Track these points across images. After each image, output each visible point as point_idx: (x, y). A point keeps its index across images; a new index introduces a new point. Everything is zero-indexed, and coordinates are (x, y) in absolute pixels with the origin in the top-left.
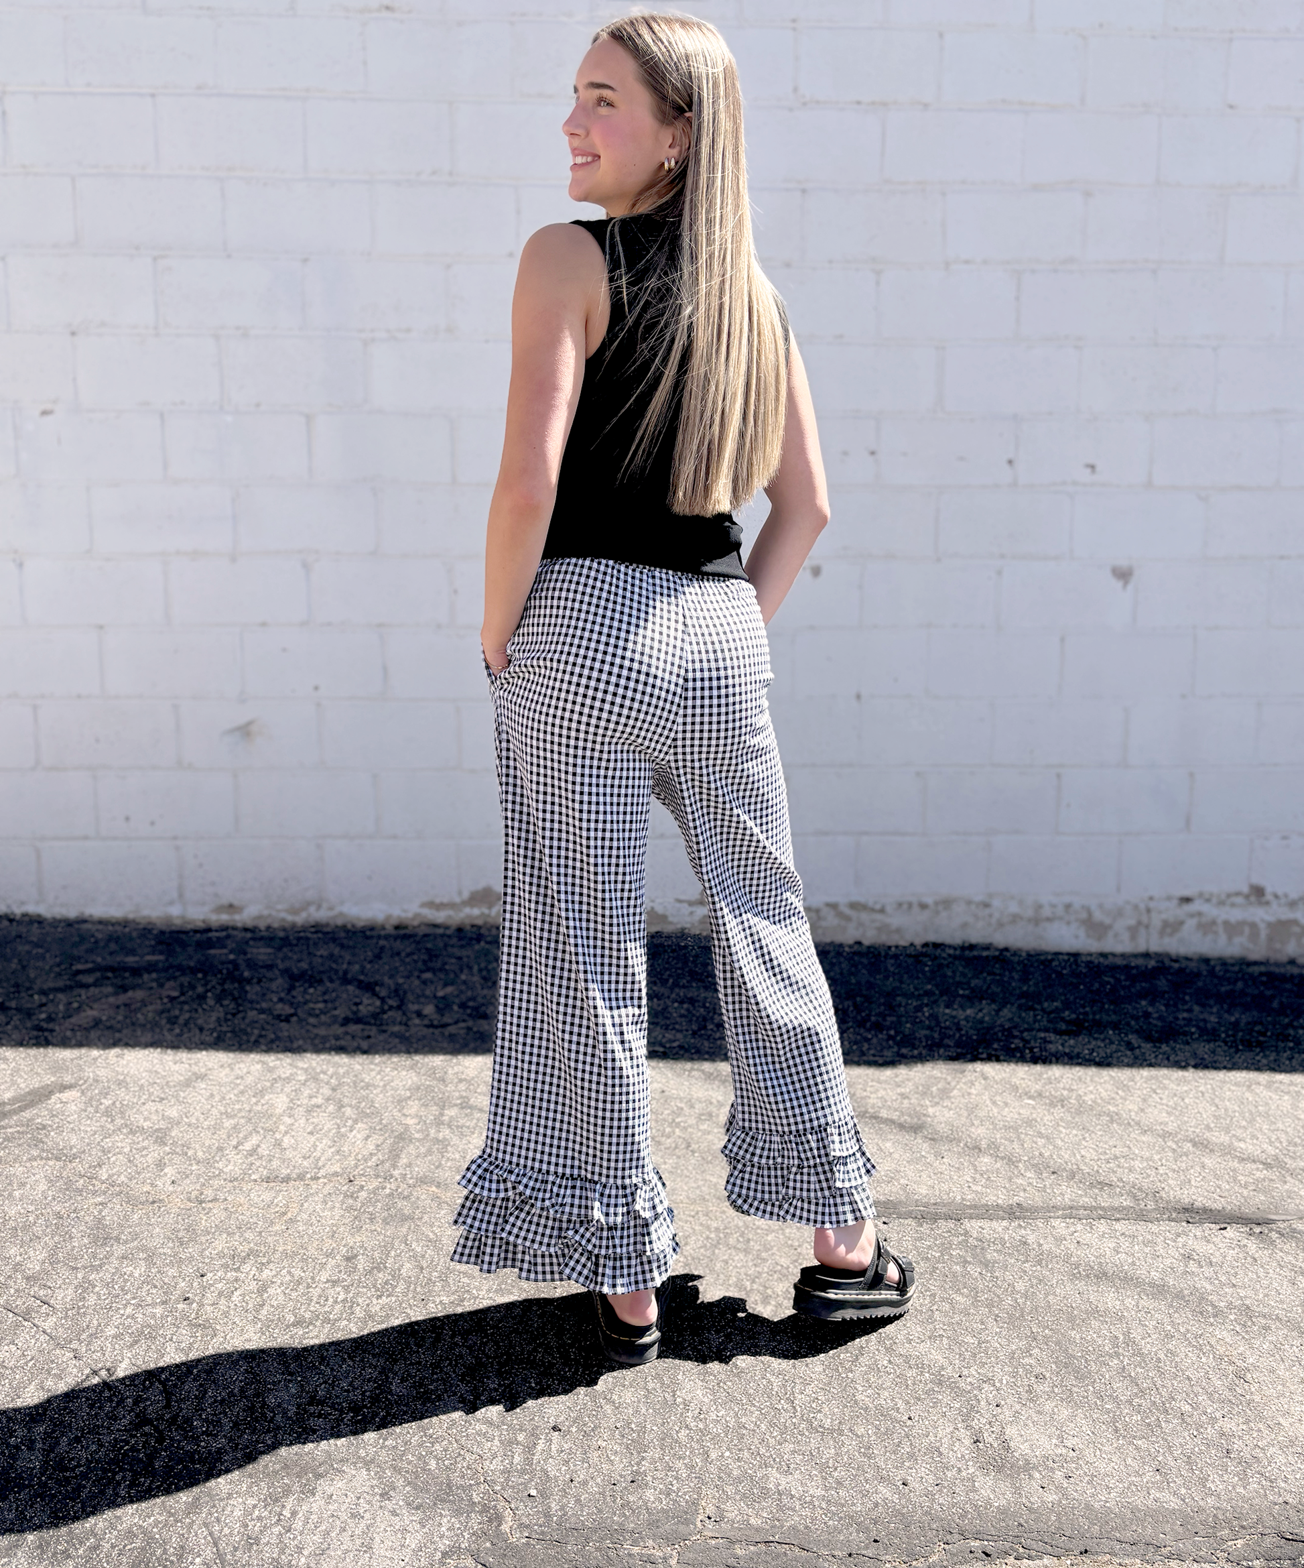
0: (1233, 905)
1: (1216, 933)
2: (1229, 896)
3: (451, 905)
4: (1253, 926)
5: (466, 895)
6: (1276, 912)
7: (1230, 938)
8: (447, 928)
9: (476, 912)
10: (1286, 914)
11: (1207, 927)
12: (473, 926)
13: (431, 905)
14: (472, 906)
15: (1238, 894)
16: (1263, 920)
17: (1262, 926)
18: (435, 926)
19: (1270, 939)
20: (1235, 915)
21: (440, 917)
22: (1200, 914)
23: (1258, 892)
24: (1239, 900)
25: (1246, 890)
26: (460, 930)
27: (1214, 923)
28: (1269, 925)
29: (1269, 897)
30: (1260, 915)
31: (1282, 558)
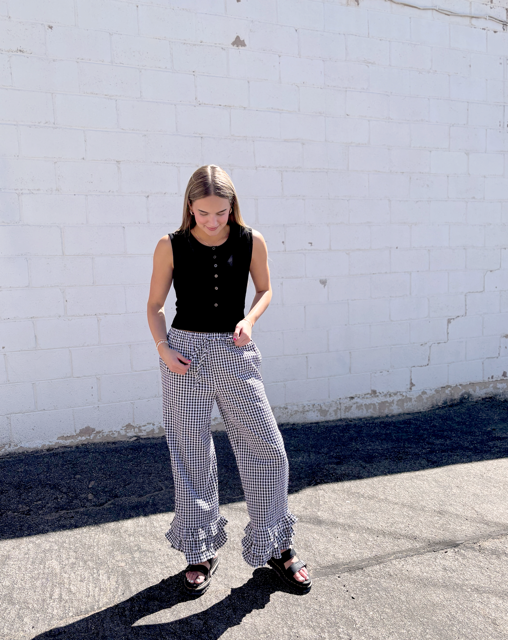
0: (367, 398)
1: (362, 409)
2: (365, 395)
3: (72, 437)
4: (374, 405)
5: (78, 431)
6: (381, 399)
7: (367, 410)
8: (71, 447)
9: (84, 438)
10: (384, 399)
11: (359, 407)
12: (82, 445)
13: (62, 438)
14: (82, 436)
15: (368, 394)
16: (377, 402)
17: (377, 404)
18: (66, 447)
19: (380, 409)
20: (368, 402)
21: (67, 442)
22: (357, 403)
23: (374, 392)
24: (368, 396)
25: (370, 392)
26: (77, 447)
27: (362, 405)
28: (379, 403)
29: (378, 394)
30: (376, 401)
31: (374, 274)
